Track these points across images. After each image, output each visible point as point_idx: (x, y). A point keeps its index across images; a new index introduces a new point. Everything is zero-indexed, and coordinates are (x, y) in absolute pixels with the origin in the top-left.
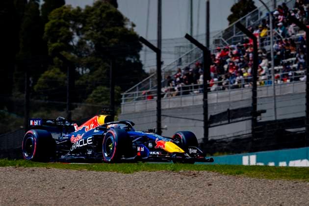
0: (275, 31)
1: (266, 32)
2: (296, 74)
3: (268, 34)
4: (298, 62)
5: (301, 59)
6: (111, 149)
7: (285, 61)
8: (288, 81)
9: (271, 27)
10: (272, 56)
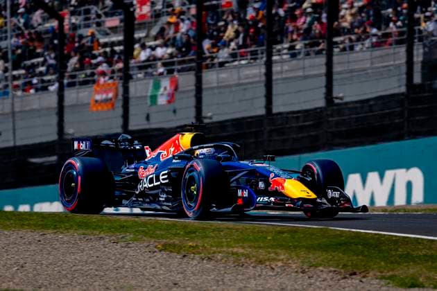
0: (14, 20)
1: (2, 22)
2: (43, 81)
3: (3, 25)
4: (46, 64)
6: (195, 193)
7: (28, 63)
8: (32, 91)
9: (8, 16)
10: (10, 56)
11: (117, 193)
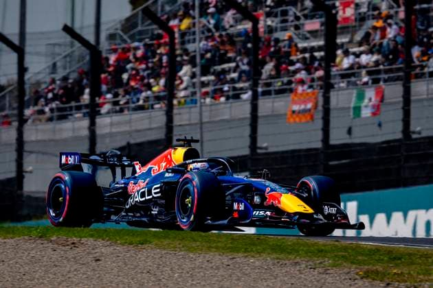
0: (204, 21)
1: (190, 23)
2: (235, 89)
3: (191, 25)
4: (239, 70)
5: (243, 64)
6: (190, 205)
7: (218, 68)
8: (223, 99)
9: (197, 15)
10: (198, 60)
11: (105, 209)
